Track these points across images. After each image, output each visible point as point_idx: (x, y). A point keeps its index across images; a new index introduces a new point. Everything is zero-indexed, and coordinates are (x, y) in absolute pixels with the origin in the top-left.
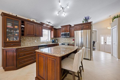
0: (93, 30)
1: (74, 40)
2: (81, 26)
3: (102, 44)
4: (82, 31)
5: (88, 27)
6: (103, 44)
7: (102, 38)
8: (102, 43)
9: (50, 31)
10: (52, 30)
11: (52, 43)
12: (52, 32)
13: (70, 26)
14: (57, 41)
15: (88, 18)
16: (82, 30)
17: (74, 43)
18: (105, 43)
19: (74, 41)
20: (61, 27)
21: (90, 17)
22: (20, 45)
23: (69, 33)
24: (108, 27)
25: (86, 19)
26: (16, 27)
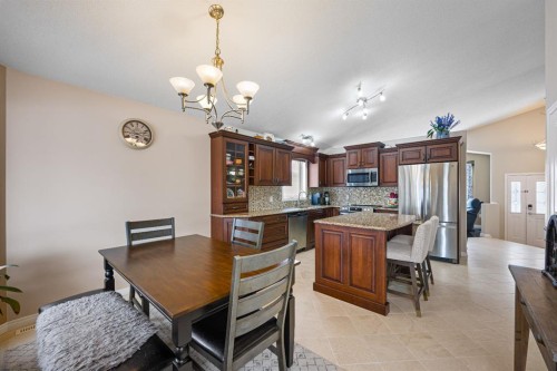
0: (468, 151)
1: (395, 196)
2: (423, 148)
3: (513, 210)
4: (428, 165)
5: (447, 152)
6: (519, 211)
7: (516, 187)
8: (516, 207)
9: (304, 164)
10: (314, 163)
11: (313, 203)
12: (315, 168)
13: (381, 146)
14: (327, 199)
15: (450, 123)
16: (426, 161)
17: (397, 207)
18: (530, 206)
19: (393, 200)
20: (344, 151)
21: (456, 120)
22: (247, 211)
23: (376, 170)
24: (537, 143)
25: (442, 125)
26: (239, 161)
